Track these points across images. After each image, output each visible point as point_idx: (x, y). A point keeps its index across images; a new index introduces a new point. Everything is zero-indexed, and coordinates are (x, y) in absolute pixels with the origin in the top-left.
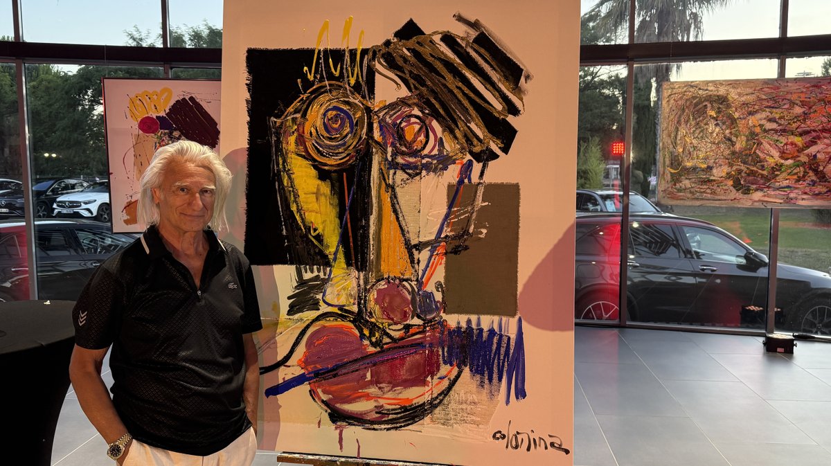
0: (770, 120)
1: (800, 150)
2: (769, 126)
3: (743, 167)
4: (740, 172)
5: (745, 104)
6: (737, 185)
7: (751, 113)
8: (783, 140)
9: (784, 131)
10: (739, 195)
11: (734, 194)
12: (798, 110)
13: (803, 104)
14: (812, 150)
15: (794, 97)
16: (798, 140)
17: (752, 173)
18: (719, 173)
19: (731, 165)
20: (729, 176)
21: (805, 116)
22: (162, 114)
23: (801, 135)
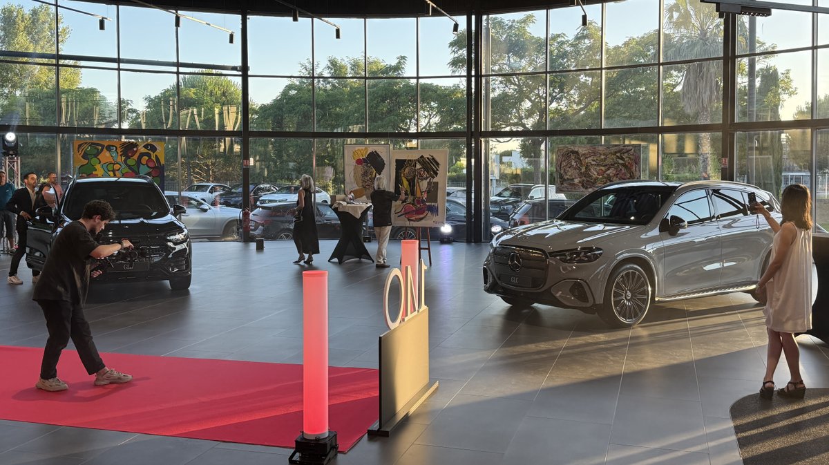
0: (593, 161)
1: (604, 172)
2: (593, 163)
3: (585, 179)
4: (584, 180)
5: (584, 154)
6: (583, 186)
7: (587, 158)
8: (598, 168)
9: (598, 165)
10: (584, 190)
11: (582, 189)
12: (603, 157)
13: (604, 154)
14: (608, 172)
15: (601, 152)
16: (603, 168)
17: (588, 181)
18: (576, 181)
19: (580, 178)
20: (580, 182)
21: (605, 159)
22: (364, 157)
23: (604, 166)
